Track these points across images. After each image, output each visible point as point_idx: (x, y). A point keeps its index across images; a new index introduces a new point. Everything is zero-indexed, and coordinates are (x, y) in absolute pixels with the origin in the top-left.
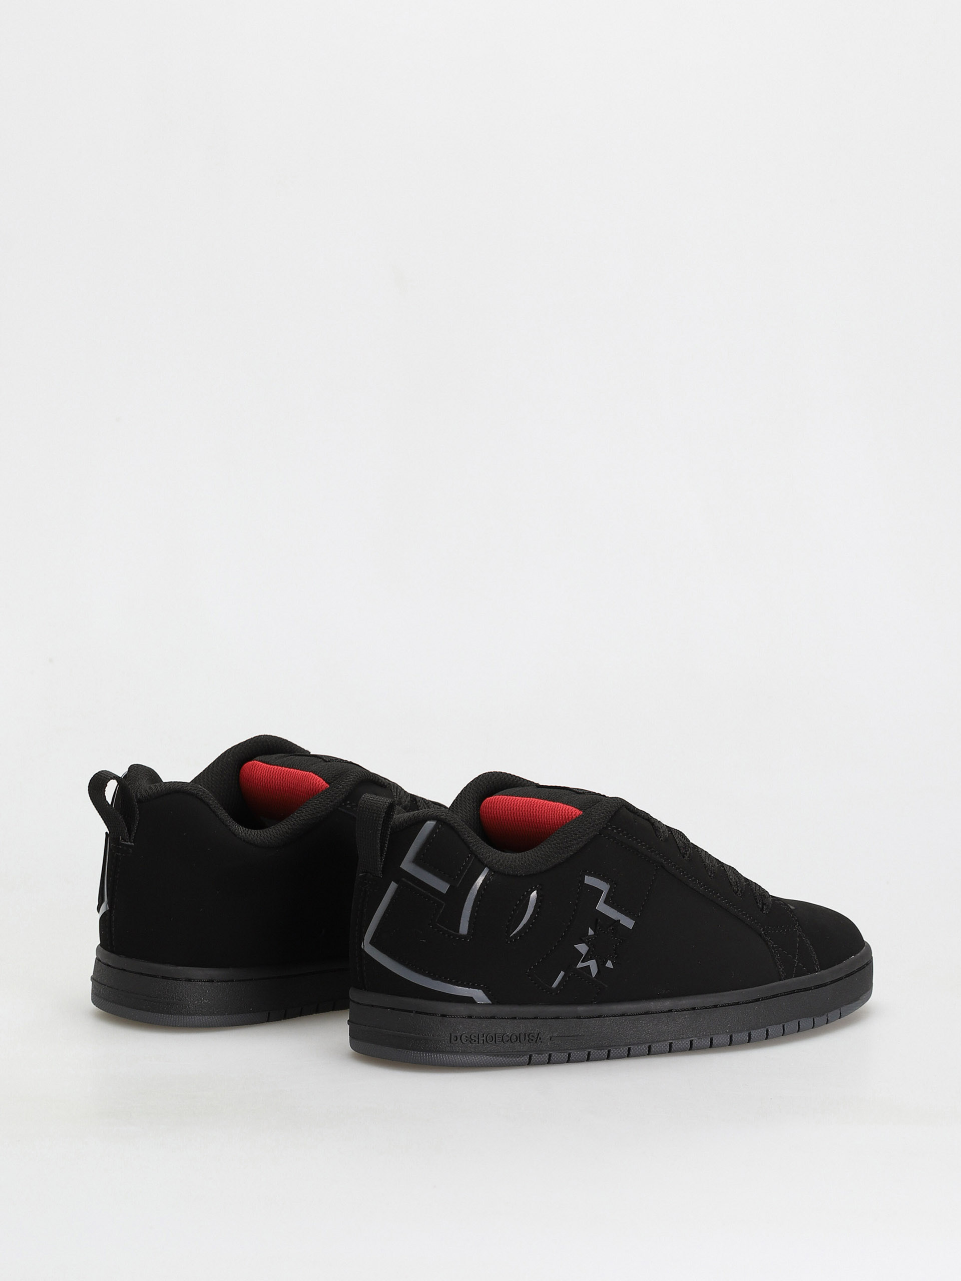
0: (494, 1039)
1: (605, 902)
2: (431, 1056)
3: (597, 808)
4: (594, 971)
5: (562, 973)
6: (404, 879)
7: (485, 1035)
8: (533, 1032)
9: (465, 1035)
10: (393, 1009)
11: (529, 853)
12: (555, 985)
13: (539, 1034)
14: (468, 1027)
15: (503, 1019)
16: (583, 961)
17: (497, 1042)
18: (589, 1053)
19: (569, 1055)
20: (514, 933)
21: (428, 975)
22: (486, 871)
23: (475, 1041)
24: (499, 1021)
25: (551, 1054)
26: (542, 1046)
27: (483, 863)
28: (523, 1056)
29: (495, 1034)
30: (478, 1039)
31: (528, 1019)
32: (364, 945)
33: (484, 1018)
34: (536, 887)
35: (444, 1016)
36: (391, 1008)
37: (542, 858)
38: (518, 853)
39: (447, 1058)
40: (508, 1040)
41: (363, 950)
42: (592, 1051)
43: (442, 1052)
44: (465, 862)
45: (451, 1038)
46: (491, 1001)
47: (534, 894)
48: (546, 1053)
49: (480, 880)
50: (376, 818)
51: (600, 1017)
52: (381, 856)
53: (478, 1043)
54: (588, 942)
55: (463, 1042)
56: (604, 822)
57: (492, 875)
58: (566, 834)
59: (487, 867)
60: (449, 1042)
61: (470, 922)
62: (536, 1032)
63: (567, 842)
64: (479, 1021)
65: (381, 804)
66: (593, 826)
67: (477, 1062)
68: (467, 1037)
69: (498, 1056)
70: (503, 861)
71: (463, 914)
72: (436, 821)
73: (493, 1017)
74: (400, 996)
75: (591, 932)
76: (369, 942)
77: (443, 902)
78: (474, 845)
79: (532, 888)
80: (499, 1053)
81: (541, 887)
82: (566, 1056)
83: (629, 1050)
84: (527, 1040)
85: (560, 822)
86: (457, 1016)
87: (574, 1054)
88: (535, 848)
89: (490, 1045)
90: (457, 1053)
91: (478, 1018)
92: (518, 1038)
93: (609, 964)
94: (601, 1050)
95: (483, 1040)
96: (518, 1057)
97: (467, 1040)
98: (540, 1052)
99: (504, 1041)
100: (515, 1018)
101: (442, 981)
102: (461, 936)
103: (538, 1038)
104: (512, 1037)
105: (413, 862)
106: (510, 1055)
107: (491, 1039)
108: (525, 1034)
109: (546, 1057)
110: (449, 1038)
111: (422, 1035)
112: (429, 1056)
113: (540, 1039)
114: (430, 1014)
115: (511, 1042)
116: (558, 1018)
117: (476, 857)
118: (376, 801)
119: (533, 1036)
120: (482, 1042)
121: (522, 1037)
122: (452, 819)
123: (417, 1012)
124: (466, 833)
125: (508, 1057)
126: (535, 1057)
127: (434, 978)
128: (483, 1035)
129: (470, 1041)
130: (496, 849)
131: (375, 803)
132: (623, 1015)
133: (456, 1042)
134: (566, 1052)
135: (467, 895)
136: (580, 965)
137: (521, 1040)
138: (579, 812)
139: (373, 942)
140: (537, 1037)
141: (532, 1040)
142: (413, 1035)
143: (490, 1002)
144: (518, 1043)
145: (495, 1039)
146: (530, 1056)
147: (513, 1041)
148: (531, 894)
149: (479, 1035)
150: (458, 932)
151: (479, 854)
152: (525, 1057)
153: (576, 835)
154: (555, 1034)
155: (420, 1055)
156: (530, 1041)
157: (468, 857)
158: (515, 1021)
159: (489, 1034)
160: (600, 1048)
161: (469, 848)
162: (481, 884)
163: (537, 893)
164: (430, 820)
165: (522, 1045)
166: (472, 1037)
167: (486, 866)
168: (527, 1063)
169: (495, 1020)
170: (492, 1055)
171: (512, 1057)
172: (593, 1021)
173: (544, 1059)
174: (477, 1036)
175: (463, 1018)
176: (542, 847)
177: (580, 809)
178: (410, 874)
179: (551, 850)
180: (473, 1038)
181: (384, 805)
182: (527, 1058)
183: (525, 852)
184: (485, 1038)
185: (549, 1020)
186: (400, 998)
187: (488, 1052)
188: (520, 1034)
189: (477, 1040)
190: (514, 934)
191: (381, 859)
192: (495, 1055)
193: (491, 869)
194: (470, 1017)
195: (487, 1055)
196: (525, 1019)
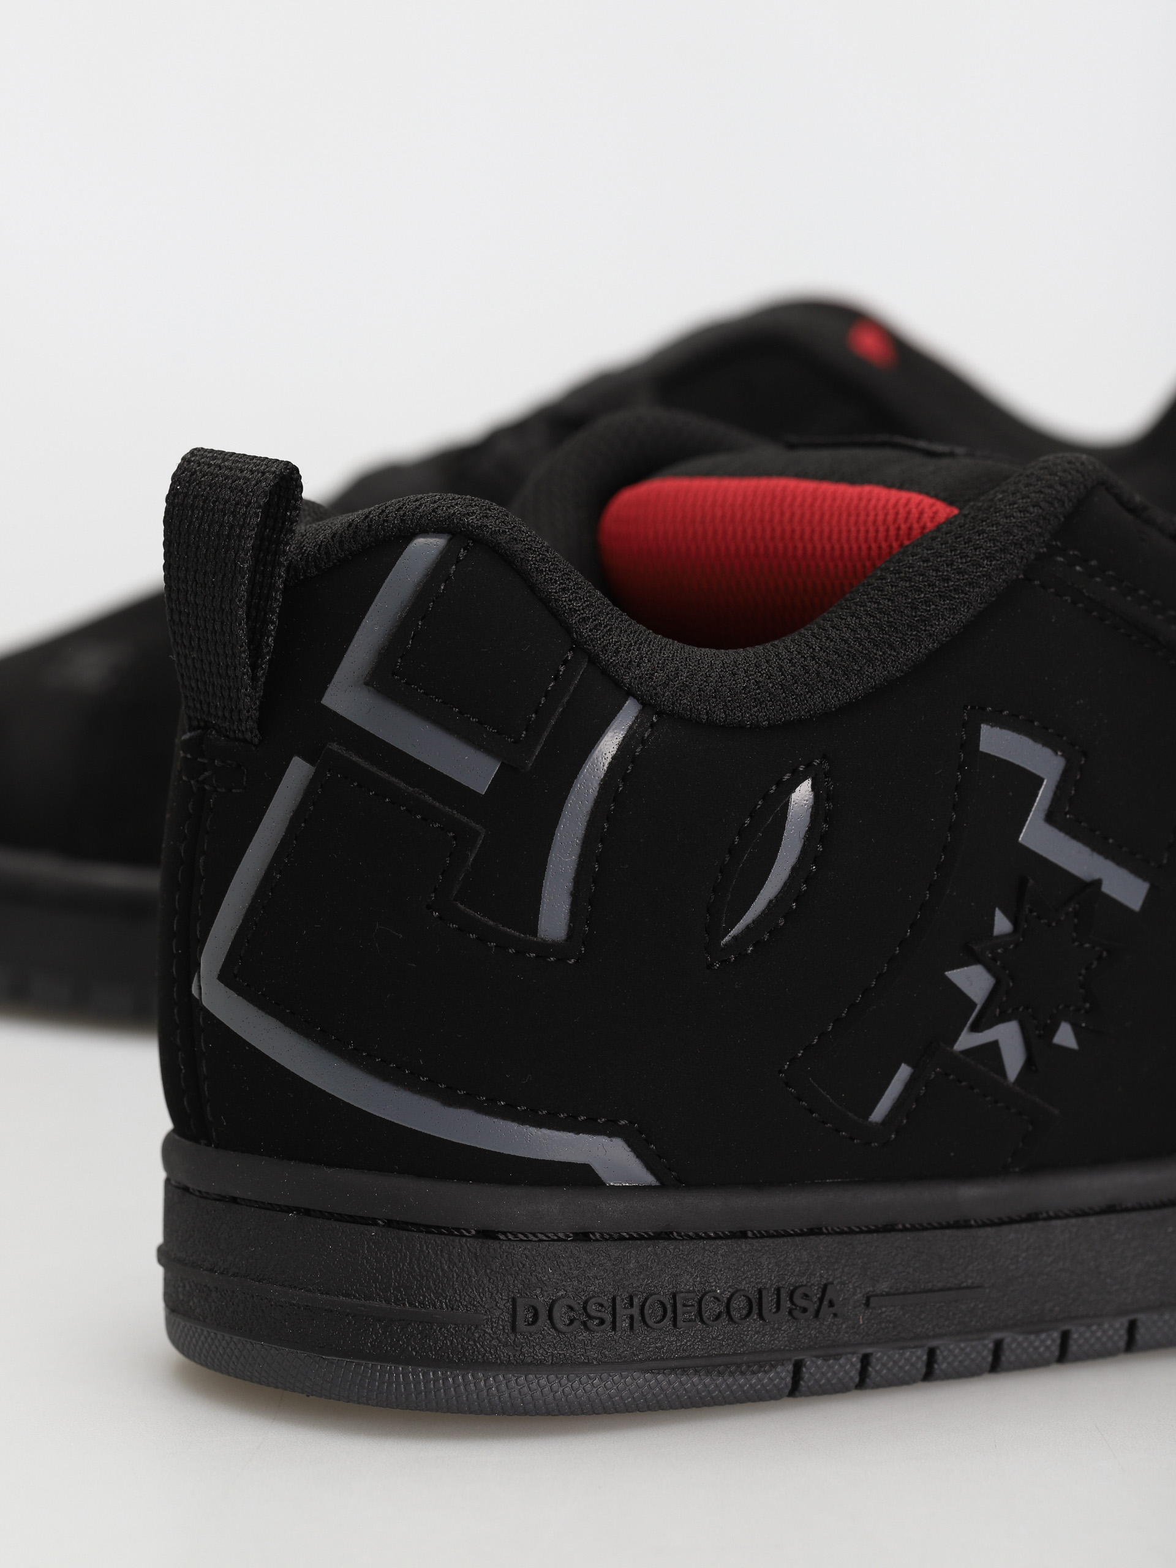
0: (670, 1314)
1: (1051, 817)
2: (445, 1380)
3: (1012, 488)
4: (1014, 1060)
5: (904, 1072)
6: (335, 746)
7: (636, 1301)
8: (804, 1280)
9: (564, 1301)
10: (307, 1212)
11: (785, 647)
12: (878, 1114)
13: (825, 1287)
14: (576, 1272)
15: (701, 1238)
16: (976, 1028)
17: (680, 1323)
18: (998, 1346)
19: (932, 1353)
20: (732, 933)
21: (428, 1090)
22: (628, 714)
23: (602, 1322)
24: (686, 1246)
25: (871, 1354)
26: (838, 1331)
27: (618, 684)
28: (773, 1367)
29: (674, 1296)
30: (614, 1315)
31: (789, 1235)
32: (200, 988)
33: (632, 1238)
34: (809, 765)
35: (487, 1234)
36: (298, 1210)
37: (828, 663)
38: (744, 647)
39: (503, 1387)
40: (720, 1314)
41: (197, 1003)
42: (1007, 1336)
43: (485, 1364)
44: (556, 679)
45: (514, 1315)
46: (658, 1178)
47: (803, 793)
48: (853, 1353)
49: (609, 745)
50: (232, 527)
51: (1031, 1218)
52: (254, 667)
53: (614, 1328)
54: (994, 959)
55: (561, 1326)
56: (1041, 535)
57: (653, 725)
58: (910, 581)
59: (635, 697)
60: (508, 1329)
61: (576, 895)
62: (814, 1280)
63: (914, 608)
64: (615, 1250)
65: (247, 480)
66: (1002, 550)
67: (610, 1397)
68: (571, 1308)
69: (684, 1370)
70: (692, 676)
71: (550, 866)
72: (451, 536)
73: (664, 1235)
74: (330, 1165)
75: (1002, 924)
76: (216, 973)
77: (478, 827)
78: (585, 620)
79: (794, 771)
80: (688, 1362)
81: (826, 766)
82: (919, 1358)
83: (1132, 1327)
84: (784, 1311)
85: (880, 548)
86: (534, 1235)
87: (949, 1350)
88: (802, 631)
89: (654, 1334)
90: (536, 1365)
91: (612, 1238)
92: (755, 1306)
93: (1065, 1036)
94: (1038, 1332)
95: (632, 1317)
96: (754, 1373)
97: (572, 1321)
98: (830, 1351)
99: (706, 1315)
100: (743, 1235)
101: (480, 1109)
102: (546, 948)
103: (826, 1302)
104: (734, 1304)
105: (367, 684)
106: (727, 1366)
107: (660, 1313)
108: (778, 1290)
109: (853, 1365)
110: (507, 1317)
111: (411, 1304)
112: (436, 1381)
113: (831, 1304)
114: (437, 1227)
115: (731, 1319)
116: (889, 1228)
117: (593, 660)
118: (231, 469)
119: (806, 1296)
120: (626, 1324)
121: (769, 1300)
122: (504, 527)
123: (390, 1223)
124: (556, 576)
125: (720, 1374)
126: (813, 1368)
127: (450, 1099)
128: (631, 1298)
129: (584, 1323)
130: (665, 635)
131: (227, 477)
132: (1111, 1209)
133: (533, 1328)
134: (921, 1347)
135: (565, 797)
136: (967, 1040)
137: (765, 1313)
138: (944, 511)
139: (227, 976)
140: (821, 1300)
141: (805, 1310)
142: (377, 1304)
143: (649, 1179)
144: (754, 1322)
145: (675, 1311)
146: (798, 1366)
147: (736, 1315)
148: (793, 790)
149: (614, 1299)
150: (534, 931)
151: (605, 648)
152: (779, 1369)
153: (948, 580)
154: (884, 1286)
155: (405, 1376)
156: (796, 1313)
157: (565, 662)
158: (744, 1245)
159: (651, 1295)
160: (1033, 1325)
161: (568, 630)
162: (614, 758)
163: (814, 787)
164: (424, 531)
165: (768, 1328)
166: (592, 1309)
167: (629, 693)
168: (787, 1391)
169: (671, 1246)
170: (662, 1370)
171: (732, 1374)
172: (1009, 1233)
173: (846, 1373)
174: (607, 1303)
175: (560, 1240)
176: (828, 625)
177: (951, 502)
178: (355, 725)
179: (864, 634)
180: (593, 1313)
181: (258, 482)
182: (785, 1373)
183: (768, 645)
184: (635, 1311)
185: (861, 1236)
186: (330, 1171)
187: (648, 1359)
188: (760, 1292)
189: (608, 1318)
190: (735, 938)
191: (254, 678)
192: (673, 1370)
193: (647, 706)
194: (583, 1236)
195: (647, 1371)
196: (778, 1235)
